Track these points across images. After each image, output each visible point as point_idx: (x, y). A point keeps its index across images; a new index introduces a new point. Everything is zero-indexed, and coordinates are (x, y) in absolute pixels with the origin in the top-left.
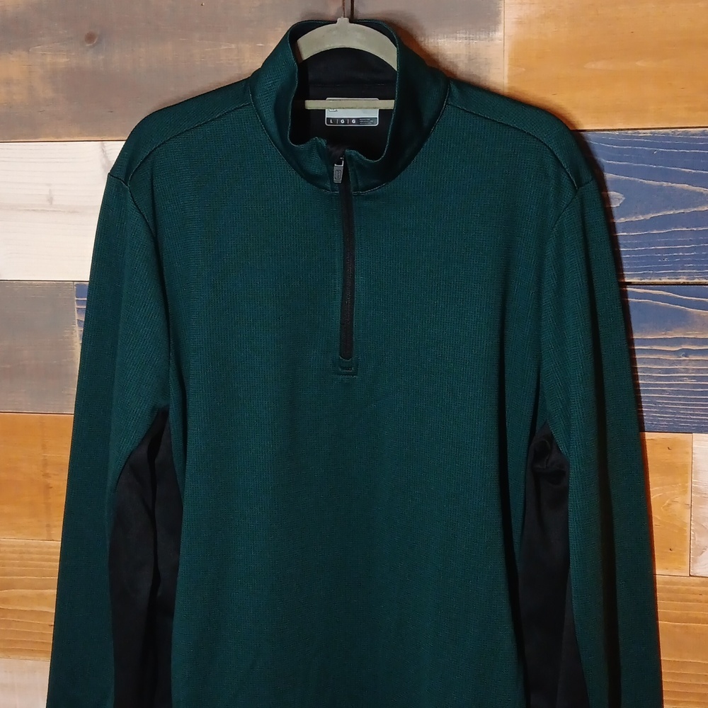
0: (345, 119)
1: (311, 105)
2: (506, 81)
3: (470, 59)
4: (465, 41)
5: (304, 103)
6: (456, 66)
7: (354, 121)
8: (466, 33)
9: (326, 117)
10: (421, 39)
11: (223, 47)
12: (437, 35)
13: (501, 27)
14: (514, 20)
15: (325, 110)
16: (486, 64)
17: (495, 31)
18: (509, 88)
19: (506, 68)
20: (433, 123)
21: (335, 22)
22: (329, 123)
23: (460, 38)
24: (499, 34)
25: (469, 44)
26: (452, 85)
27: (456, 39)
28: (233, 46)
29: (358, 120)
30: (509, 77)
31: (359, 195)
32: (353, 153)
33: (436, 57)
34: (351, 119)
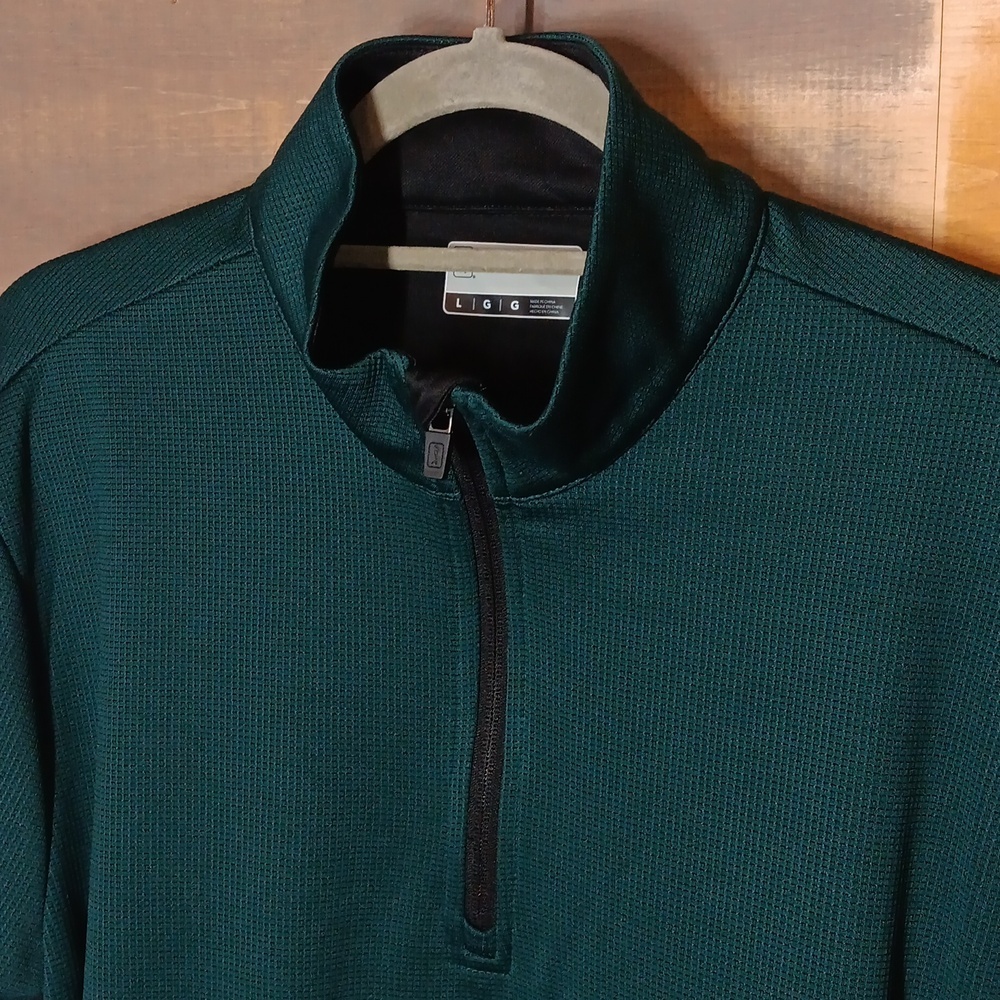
0: (493, 299)
1: (404, 258)
2: (941, 206)
3: (839, 143)
4: (825, 92)
5: (386, 255)
6: (801, 163)
7: (515, 306)
8: (831, 72)
9: (446, 291)
10: (706, 86)
11: (220, 108)
12: (751, 77)
13: (933, 53)
14: (975, 32)
15: (444, 273)
16: (885, 158)
17: (915, 63)
18: (948, 226)
19: (944, 168)
20: (711, 322)
21: (468, 40)
22: (451, 306)
23: (813, 85)
24: (927, 72)
25: (839, 100)
26: (774, 214)
27: (803, 87)
28: (243, 104)
29: (525, 302)
30: (951, 193)
31: (510, 505)
32: (473, 399)
33: (745, 137)
34: (509, 299)
